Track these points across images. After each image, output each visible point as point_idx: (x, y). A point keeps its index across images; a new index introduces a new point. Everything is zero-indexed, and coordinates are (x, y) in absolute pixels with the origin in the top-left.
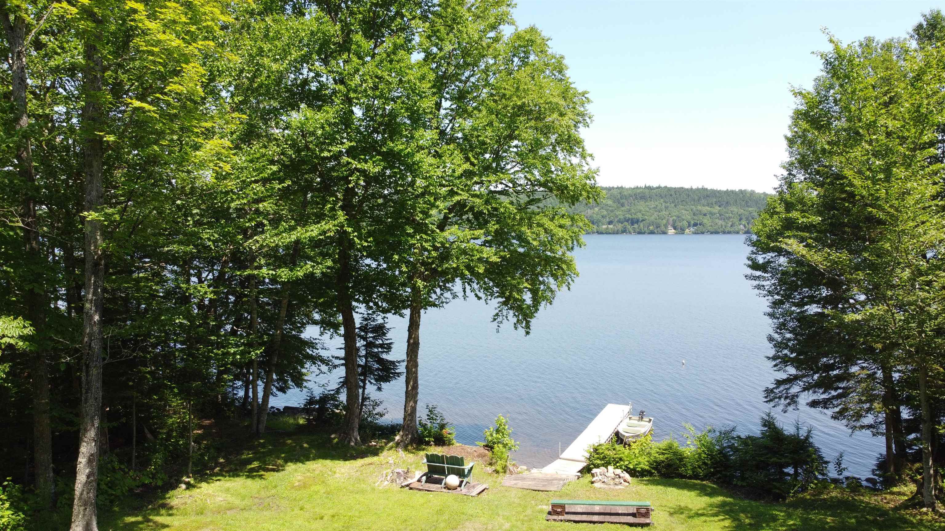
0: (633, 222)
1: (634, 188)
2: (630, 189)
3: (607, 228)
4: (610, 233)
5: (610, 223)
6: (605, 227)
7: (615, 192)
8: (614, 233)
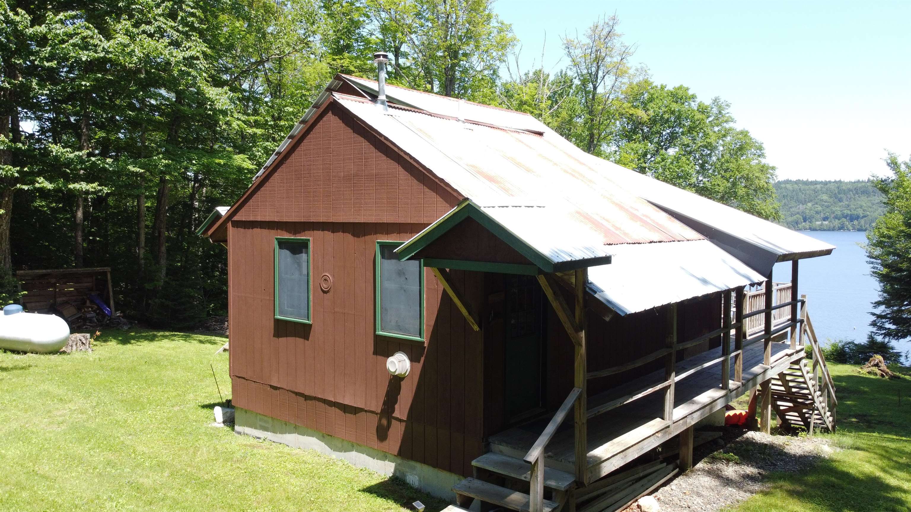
0: (852, 218)
1: (855, 182)
2: (851, 183)
3: (822, 225)
4: (824, 230)
5: (825, 219)
6: (818, 223)
7: (832, 187)
8: (829, 230)
